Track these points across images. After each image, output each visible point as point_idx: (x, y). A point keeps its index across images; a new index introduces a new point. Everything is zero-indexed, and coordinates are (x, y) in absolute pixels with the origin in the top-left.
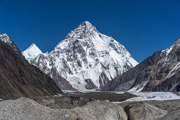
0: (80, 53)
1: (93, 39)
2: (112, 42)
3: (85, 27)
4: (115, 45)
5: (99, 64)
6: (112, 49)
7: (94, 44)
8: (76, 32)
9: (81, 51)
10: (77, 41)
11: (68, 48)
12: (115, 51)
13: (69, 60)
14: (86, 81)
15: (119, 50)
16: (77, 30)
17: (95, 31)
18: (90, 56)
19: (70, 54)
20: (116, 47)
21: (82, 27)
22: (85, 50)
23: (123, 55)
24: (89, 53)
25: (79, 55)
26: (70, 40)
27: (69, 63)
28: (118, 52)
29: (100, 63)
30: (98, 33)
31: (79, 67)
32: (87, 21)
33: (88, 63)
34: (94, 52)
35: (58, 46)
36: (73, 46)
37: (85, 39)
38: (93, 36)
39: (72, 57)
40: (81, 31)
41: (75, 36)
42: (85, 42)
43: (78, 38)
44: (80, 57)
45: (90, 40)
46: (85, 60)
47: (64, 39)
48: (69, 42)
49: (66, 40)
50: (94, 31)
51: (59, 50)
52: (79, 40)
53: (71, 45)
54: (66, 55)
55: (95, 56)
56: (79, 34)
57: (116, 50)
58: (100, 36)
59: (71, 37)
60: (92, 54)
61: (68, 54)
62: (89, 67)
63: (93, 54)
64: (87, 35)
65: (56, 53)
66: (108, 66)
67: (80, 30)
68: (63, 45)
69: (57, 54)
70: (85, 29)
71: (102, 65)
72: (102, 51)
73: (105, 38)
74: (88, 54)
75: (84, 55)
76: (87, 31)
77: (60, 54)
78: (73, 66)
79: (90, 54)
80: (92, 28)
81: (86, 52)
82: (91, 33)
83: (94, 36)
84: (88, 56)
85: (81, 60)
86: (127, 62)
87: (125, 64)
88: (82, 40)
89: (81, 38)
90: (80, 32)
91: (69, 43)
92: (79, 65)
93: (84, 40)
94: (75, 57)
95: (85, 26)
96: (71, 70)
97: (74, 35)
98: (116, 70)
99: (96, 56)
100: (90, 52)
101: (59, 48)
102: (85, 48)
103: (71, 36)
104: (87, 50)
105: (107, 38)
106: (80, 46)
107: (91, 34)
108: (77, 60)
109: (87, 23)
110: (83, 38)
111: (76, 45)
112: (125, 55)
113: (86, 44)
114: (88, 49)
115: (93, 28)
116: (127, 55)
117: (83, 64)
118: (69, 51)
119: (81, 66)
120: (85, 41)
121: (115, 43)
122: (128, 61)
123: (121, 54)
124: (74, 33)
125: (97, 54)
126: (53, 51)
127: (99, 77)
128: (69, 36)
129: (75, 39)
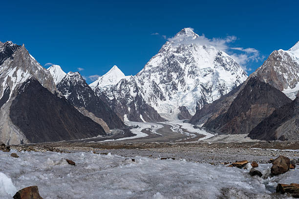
0: (175, 72)
1: (194, 52)
2: (219, 56)
4: (224, 59)
5: (199, 86)
6: (219, 64)
7: (195, 59)
9: (178, 69)
10: (173, 56)
11: (161, 66)
12: (223, 68)
13: (161, 82)
14: (180, 108)
15: (228, 66)
18: (189, 76)
19: (164, 74)
20: (224, 62)
22: (183, 68)
23: (232, 72)
24: (188, 72)
25: (174, 75)
26: (164, 54)
27: (161, 86)
28: (226, 69)
29: (201, 85)
31: (173, 91)
33: (186, 86)
34: (194, 70)
35: (150, 63)
36: (167, 62)
37: (183, 53)
38: (195, 48)
39: (165, 79)
41: (171, 49)
42: (183, 57)
43: (174, 52)
44: (176, 78)
45: (190, 54)
46: (182, 82)
47: (157, 53)
48: (163, 57)
49: (159, 54)
51: (150, 68)
52: (176, 54)
53: (165, 61)
54: (160, 74)
55: (196, 75)
56: (176, 46)
57: (224, 65)
58: (204, 47)
59: (167, 50)
60: (192, 73)
61: (161, 74)
62: (187, 91)
63: (194, 73)
64: (186, 48)
65: (146, 73)
66: (211, 89)
68: (156, 61)
69: (148, 73)
71: (203, 87)
72: (204, 69)
73: (211, 50)
74: (186, 73)
75: (181, 74)
77: (152, 74)
78: (167, 90)
79: (190, 73)
80: (194, 36)
81: (184, 70)
83: (196, 49)
84: (186, 75)
85: (177, 81)
87: (234, 85)
88: (179, 54)
89: (177, 52)
91: (163, 59)
92: (175, 87)
93: (181, 54)
94: (170, 78)
96: (164, 94)
97: (170, 47)
98: (221, 93)
100: (190, 71)
101: (151, 66)
102: (182, 65)
103: (166, 48)
104: (185, 68)
105: (213, 49)
106: (176, 64)
107: (191, 46)
108: (172, 82)
109: (187, 30)
110: (181, 52)
111: (172, 62)
112: (235, 72)
113: (184, 60)
114: (188, 66)
116: (238, 72)
117: (179, 87)
118: (162, 70)
119: (177, 90)
120: (183, 55)
121: (223, 57)
122: (238, 81)
123: (230, 71)
124: (170, 44)
125: (199, 73)
126: (143, 70)
127: (197, 103)
128: (163, 49)
129: (170, 53)
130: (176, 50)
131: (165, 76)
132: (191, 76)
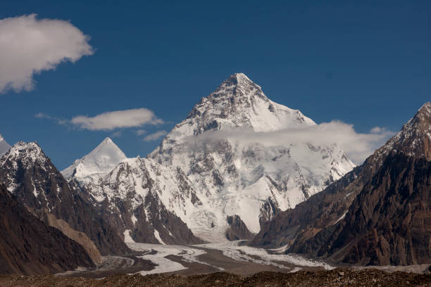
0: (219, 153)
1: (254, 116)
3: (235, 88)
5: (263, 178)
8: (214, 102)
9: (224, 148)
10: (215, 124)
11: (193, 142)
12: (306, 145)
13: (195, 170)
14: (230, 220)
16: (216, 96)
17: (260, 96)
18: (244, 160)
19: (197, 156)
21: (228, 87)
22: (233, 146)
24: (243, 152)
25: (217, 158)
26: (198, 120)
27: (192, 178)
28: (312, 148)
29: (267, 176)
30: (268, 101)
31: (216, 187)
32: (239, 73)
33: (240, 177)
34: (253, 149)
35: (171, 136)
37: (234, 119)
38: (254, 110)
39: (200, 164)
40: (224, 97)
41: (210, 111)
42: (233, 125)
43: (217, 116)
44: (220, 162)
45: (245, 120)
46: (231, 170)
48: (195, 125)
49: (189, 120)
50: (256, 96)
51: (172, 146)
52: (219, 120)
53: (200, 132)
54: (190, 157)
55: (257, 157)
56: (220, 105)
58: (271, 108)
59: (202, 112)
60: (250, 154)
61: (193, 156)
62: (241, 187)
63: (253, 154)
64: (239, 109)
65: (164, 155)
66: (285, 184)
67: (222, 95)
68: (183, 132)
69: (167, 155)
70: (235, 93)
71: (270, 180)
72: (272, 147)
73: (283, 113)
74: (239, 154)
75: (230, 156)
76: (238, 98)
77: (175, 156)
78: (204, 185)
79: (245, 154)
80: (252, 89)
81: (235, 150)
82: (250, 101)
83: (257, 110)
84: (239, 159)
85: (222, 170)
86: (332, 171)
87: (328, 177)
88: (226, 120)
89: (223, 116)
90: (223, 100)
91: (196, 128)
92: (218, 181)
93: (230, 121)
94: (209, 164)
95: (233, 86)
96: (198, 195)
97: (207, 108)
98: (304, 192)
99: (259, 159)
100: (246, 150)
101: (172, 142)
103: (201, 110)
104: (236, 146)
105: (287, 112)
107: (248, 106)
108: (212, 170)
109: (240, 77)
110: (230, 116)
112: (329, 154)
115: (255, 90)
116: (335, 154)
117: (227, 179)
118: (195, 148)
119: (223, 185)
120: (234, 122)
122: (335, 170)
123: (319, 152)
124: (208, 102)
125: (262, 153)
126: (159, 148)
127: (261, 210)
128: (196, 110)
129: (210, 118)
130: (219, 112)
131: (200, 160)
132: (247, 161)
